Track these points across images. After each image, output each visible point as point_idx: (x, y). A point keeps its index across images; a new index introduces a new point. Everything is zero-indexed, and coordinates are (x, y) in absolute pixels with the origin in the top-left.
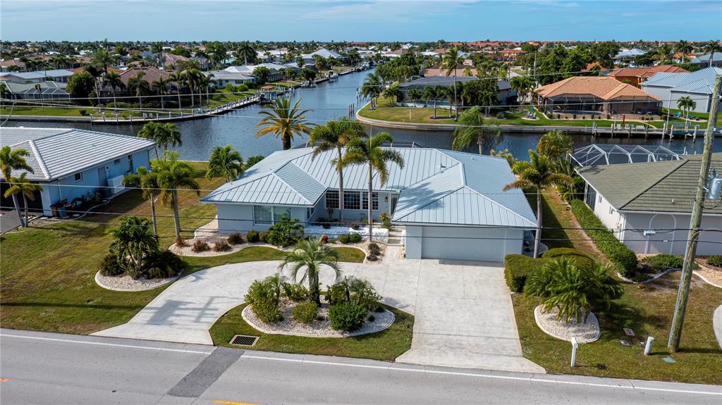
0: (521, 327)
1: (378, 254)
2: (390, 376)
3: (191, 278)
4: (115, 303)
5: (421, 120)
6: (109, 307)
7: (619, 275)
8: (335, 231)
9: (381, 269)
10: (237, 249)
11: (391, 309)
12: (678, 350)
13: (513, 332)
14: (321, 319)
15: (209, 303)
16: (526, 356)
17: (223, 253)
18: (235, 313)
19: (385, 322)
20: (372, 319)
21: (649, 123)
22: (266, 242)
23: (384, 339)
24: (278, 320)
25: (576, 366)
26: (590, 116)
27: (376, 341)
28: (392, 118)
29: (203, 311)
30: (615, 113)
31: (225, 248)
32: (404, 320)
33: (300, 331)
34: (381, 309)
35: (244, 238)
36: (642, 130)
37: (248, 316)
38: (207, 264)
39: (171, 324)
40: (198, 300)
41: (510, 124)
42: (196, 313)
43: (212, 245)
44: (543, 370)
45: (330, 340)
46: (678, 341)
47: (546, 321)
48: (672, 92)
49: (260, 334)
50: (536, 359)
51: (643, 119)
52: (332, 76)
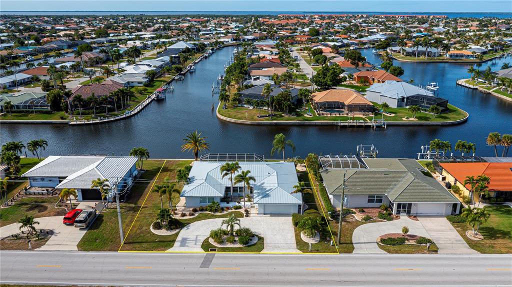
0: (296, 239)
1: (249, 214)
2: (260, 258)
3: (185, 228)
4: (165, 240)
5: (252, 119)
6: (164, 242)
7: (329, 218)
8: (231, 204)
9: (250, 220)
10: (196, 215)
11: (256, 236)
12: (340, 244)
13: (294, 241)
14: (235, 241)
15: (197, 238)
16: (297, 248)
17: (192, 217)
18: (206, 241)
19: (255, 240)
20: (251, 240)
21: (366, 117)
22: (206, 210)
23: (256, 246)
24: (222, 242)
25: (311, 251)
26: (338, 113)
27: (254, 247)
28: (237, 117)
29: (196, 240)
30: (351, 111)
31: (193, 215)
32: (261, 239)
33: (229, 245)
34: (253, 236)
35: (198, 209)
36: (362, 123)
37: (211, 241)
38: (188, 222)
39: (188, 246)
40: (192, 237)
41: (298, 120)
42: (194, 242)
43: (187, 213)
44: (302, 253)
45: (239, 248)
46: (340, 241)
47: (304, 238)
48: (381, 96)
49: (217, 247)
50: (300, 249)
51: (364, 115)
52: (192, 68)
